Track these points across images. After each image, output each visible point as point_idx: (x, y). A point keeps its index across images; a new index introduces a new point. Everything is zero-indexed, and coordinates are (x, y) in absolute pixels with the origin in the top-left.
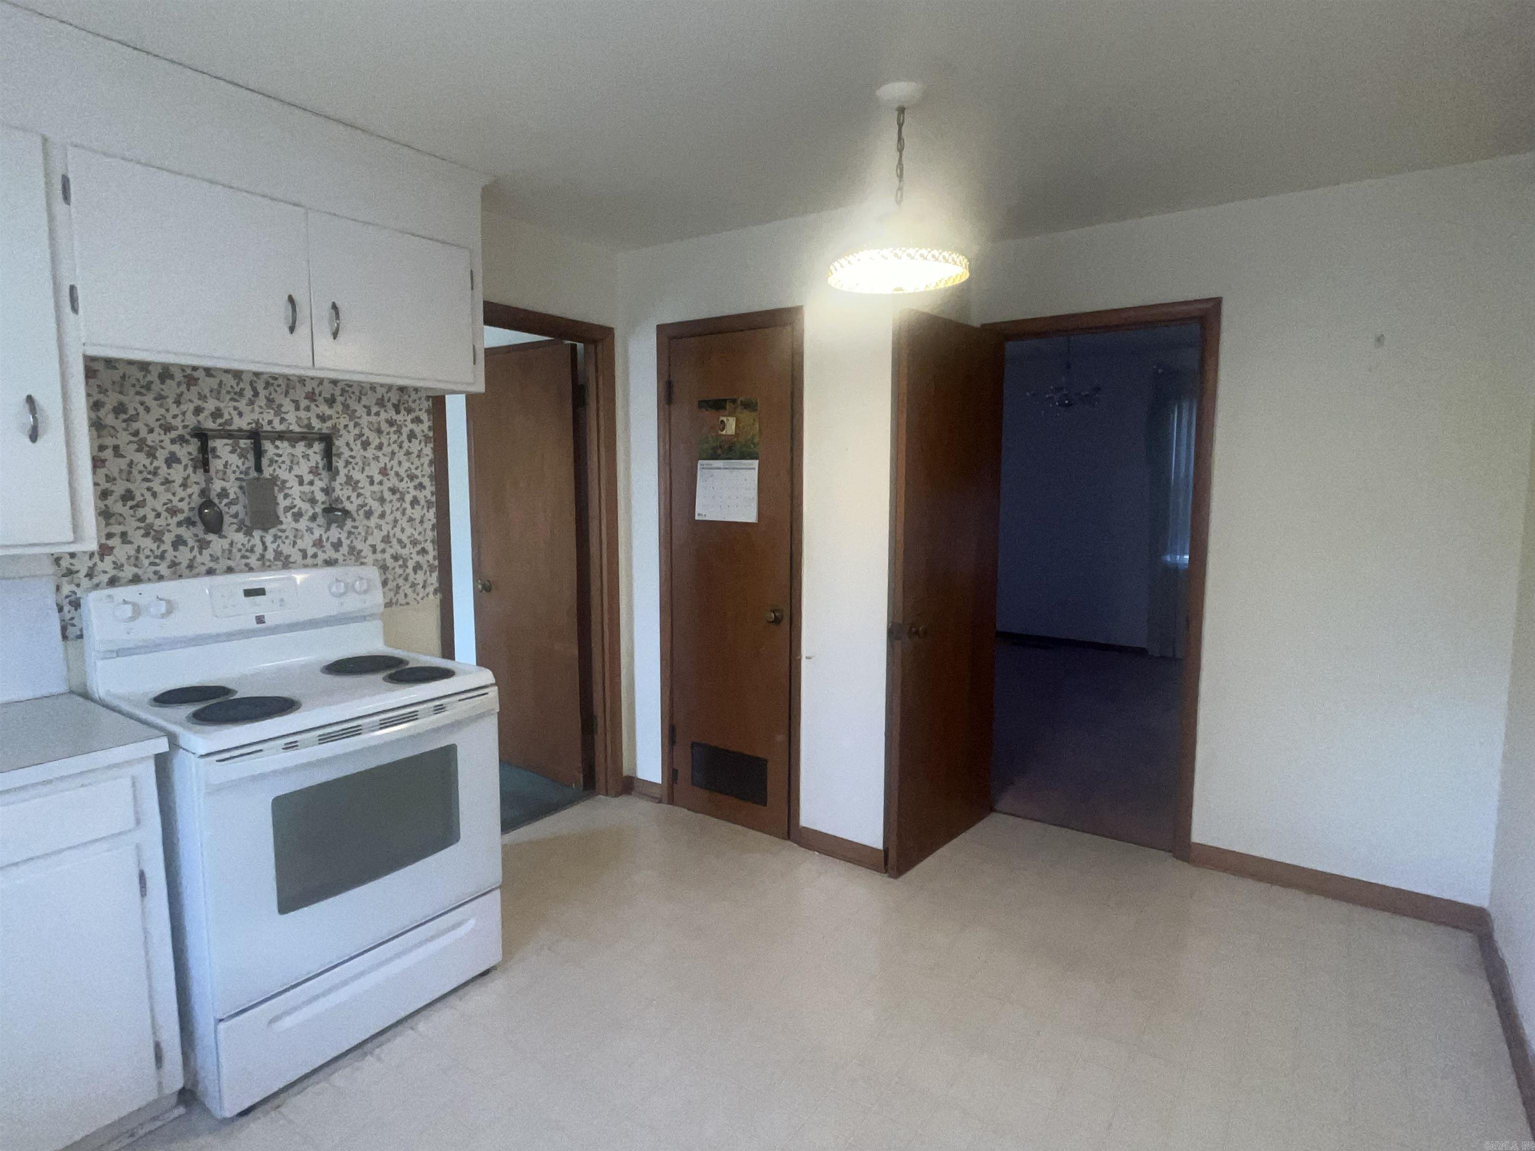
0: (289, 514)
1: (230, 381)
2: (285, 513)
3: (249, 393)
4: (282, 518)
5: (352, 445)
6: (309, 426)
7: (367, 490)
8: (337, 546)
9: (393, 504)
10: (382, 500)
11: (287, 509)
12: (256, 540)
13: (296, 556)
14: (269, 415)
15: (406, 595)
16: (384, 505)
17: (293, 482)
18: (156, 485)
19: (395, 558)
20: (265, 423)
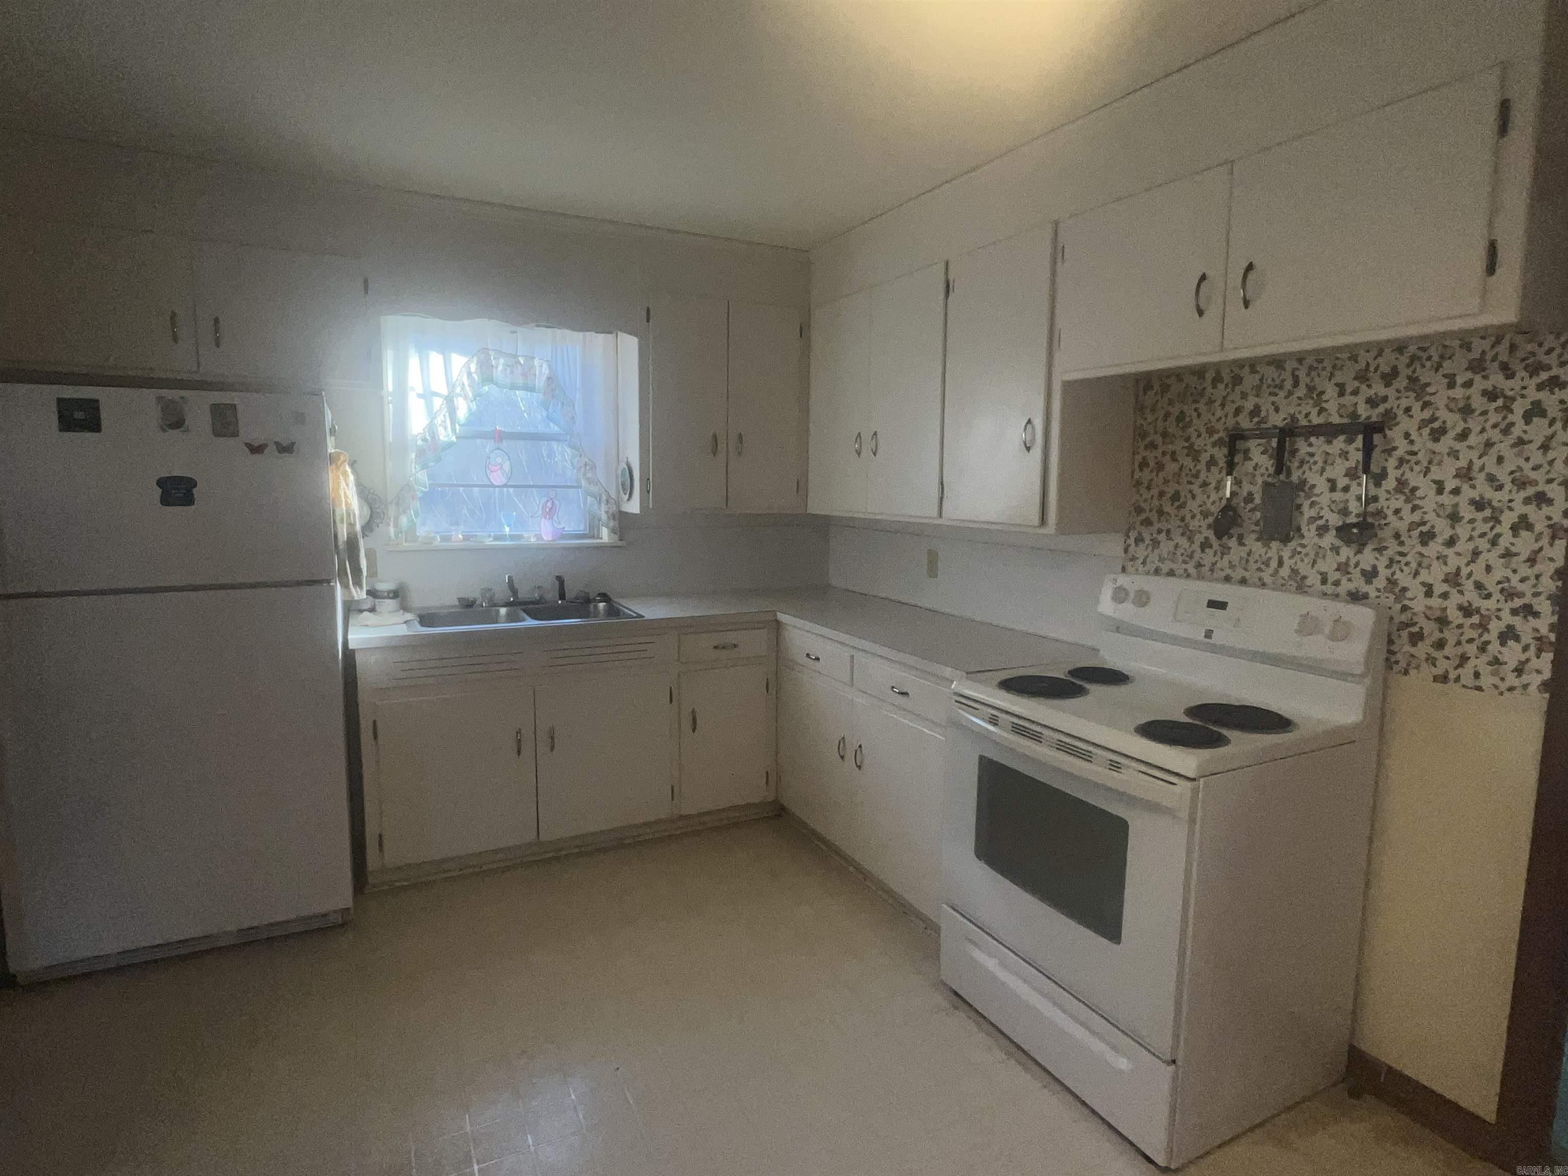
0: (1313, 527)
1: (1270, 372)
2: (1308, 524)
3: (1288, 385)
4: (1304, 530)
5: (1414, 436)
6: (1354, 415)
7: (1429, 500)
8: (1370, 575)
9: (1475, 525)
10: (1454, 518)
11: (1312, 520)
12: (1273, 553)
13: (1313, 579)
14: (1308, 407)
15: (1477, 675)
16: (1456, 526)
17: (1321, 485)
18: (1196, 489)
19: (1467, 611)
20: (1300, 417)
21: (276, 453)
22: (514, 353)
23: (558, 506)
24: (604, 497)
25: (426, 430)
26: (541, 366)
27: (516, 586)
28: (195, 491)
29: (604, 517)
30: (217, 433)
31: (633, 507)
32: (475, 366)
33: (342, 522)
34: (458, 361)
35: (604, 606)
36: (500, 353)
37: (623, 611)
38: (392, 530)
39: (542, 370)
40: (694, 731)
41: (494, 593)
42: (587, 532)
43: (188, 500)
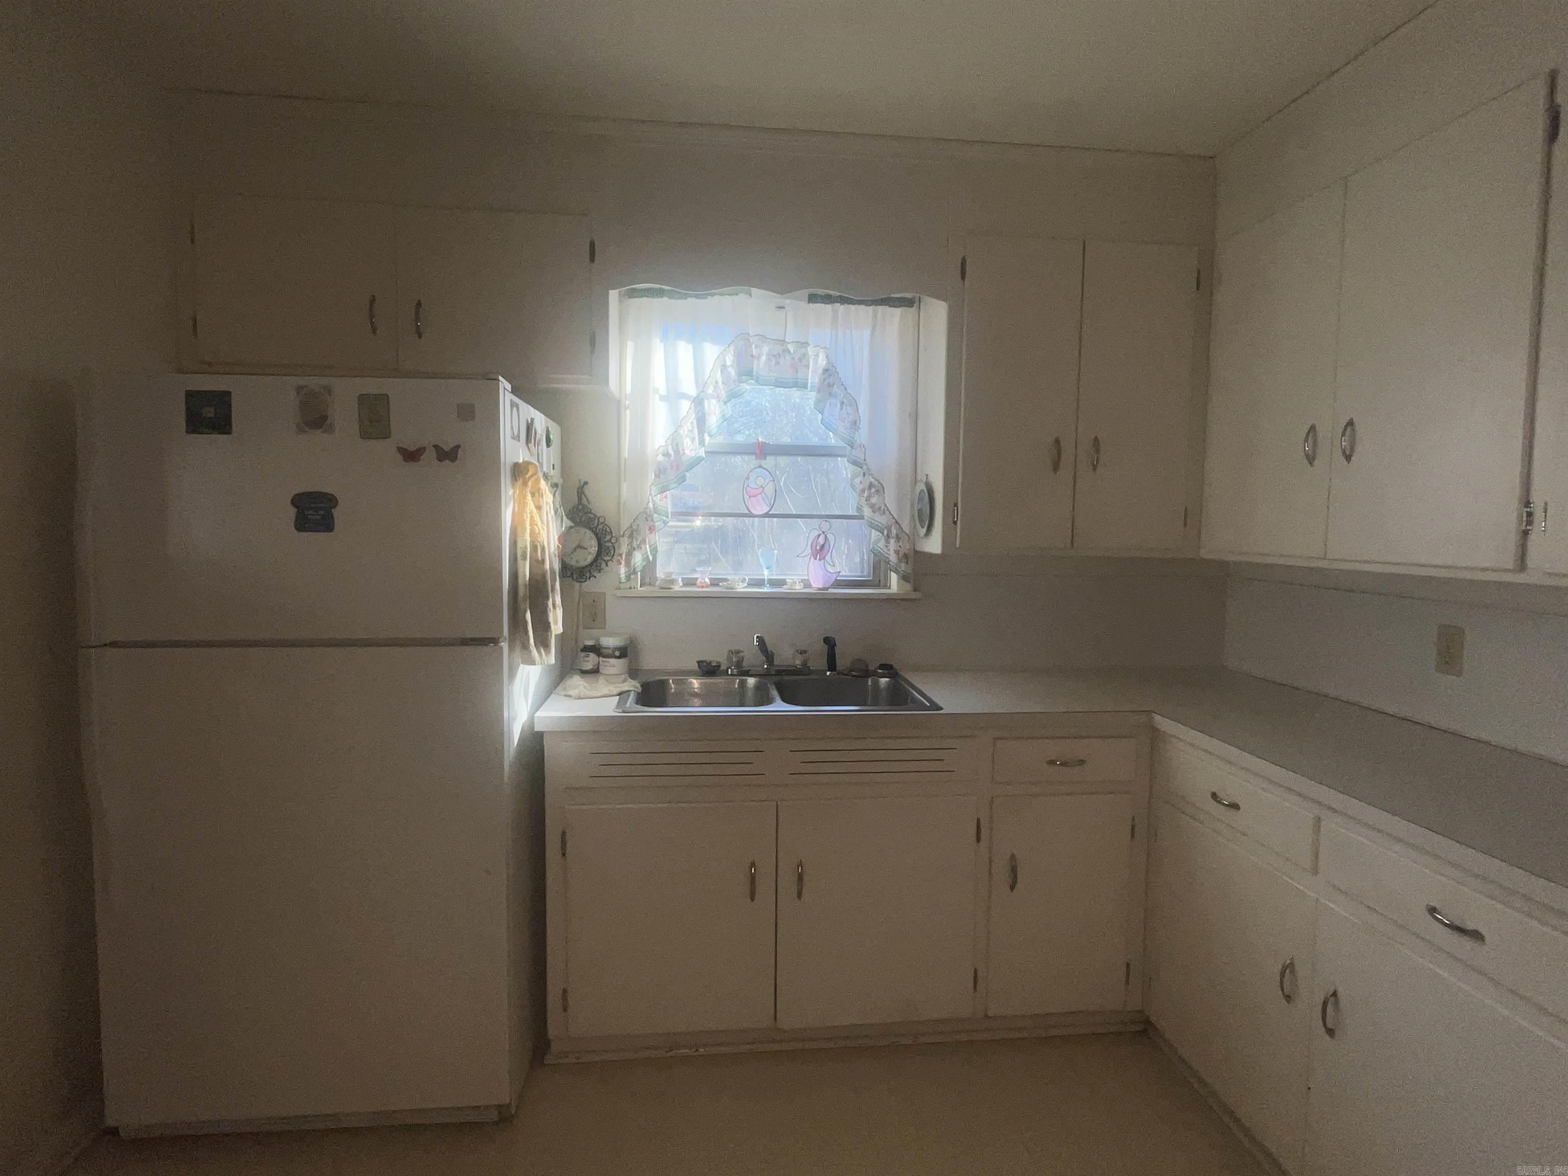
21: (436, 462)
22: (782, 339)
23: (832, 543)
24: (894, 531)
25: (669, 442)
26: (817, 355)
27: (770, 647)
28: (336, 512)
29: (893, 558)
30: (365, 435)
31: (934, 545)
32: (732, 358)
33: (525, 558)
34: (711, 352)
35: (888, 684)
36: (763, 338)
37: (913, 697)
38: (623, 570)
39: (818, 361)
40: (1012, 888)
41: (743, 658)
42: (871, 578)
43: (326, 524)
